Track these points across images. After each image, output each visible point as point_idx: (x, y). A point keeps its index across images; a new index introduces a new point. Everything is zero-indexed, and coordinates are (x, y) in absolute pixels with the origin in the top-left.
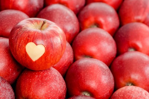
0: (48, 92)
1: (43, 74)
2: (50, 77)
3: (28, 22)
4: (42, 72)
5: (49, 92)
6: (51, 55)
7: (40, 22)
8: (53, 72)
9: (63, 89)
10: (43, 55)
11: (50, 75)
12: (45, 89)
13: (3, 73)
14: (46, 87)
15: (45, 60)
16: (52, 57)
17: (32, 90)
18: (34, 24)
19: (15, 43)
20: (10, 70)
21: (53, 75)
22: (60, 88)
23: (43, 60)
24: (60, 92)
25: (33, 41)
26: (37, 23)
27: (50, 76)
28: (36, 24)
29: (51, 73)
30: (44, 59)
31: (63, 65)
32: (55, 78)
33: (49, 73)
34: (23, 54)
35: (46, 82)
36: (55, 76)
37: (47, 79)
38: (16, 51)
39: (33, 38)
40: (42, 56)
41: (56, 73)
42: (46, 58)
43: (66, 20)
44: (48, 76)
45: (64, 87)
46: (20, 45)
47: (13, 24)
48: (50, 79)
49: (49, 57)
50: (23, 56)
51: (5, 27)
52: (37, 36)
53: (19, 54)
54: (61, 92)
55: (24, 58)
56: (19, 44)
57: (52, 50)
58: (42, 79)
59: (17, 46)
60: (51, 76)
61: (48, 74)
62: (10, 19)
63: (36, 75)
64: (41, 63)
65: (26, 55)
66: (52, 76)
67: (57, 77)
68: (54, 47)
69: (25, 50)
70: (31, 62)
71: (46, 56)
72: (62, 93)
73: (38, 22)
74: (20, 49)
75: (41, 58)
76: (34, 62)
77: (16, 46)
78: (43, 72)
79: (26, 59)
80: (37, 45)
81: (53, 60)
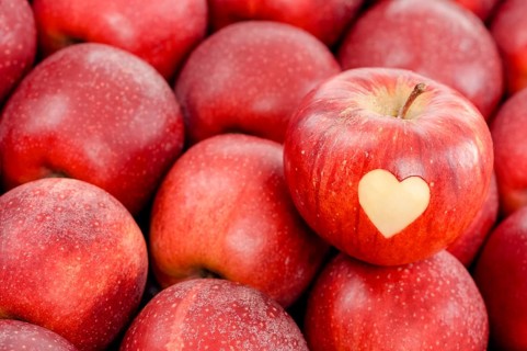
0: (434, 345)
1: (412, 277)
2: (438, 289)
3: (354, 85)
4: (407, 271)
5: (438, 343)
6: (450, 213)
7: (398, 87)
8: (444, 265)
9: (481, 329)
10: (424, 214)
11: (435, 281)
12: (424, 333)
13: (261, 275)
14: (426, 327)
15: (429, 230)
16: (453, 220)
17: (376, 342)
18: (375, 94)
19: (315, 172)
20: (286, 263)
21: (447, 277)
22: (472, 325)
23: (422, 232)
24: (472, 339)
25: (385, 167)
26: (384, 88)
27: (437, 285)
28: (382, 91)
29: (439, 272)
30: (425, 230)
31: (469, 231)
32: (453, 291)
33: (431, 271)
34: (347, 213)
35: (427, 306)
36: (455, 281)
37: (429, 295)
38: (318, 201)
39: (386, 155)
40: (419, 219)
41: (455, 271)
42: (433, 223)
43: (460, 56)
44: (429, 283)
45: (483, 320)
46: (337, 178)
47: (279, 80)
48: (439, 295)
49: (440, 220)
50: (348, 220)
51: (250, 92)
52: (400, 144)
53: (329, 210)
54: (476, 341)
55: (348, 224)
56: (333, 174)
57: (452, 196)
58: (409, 295)
59: (324, 182)
60: (441, 283)
61: (429, 275)
62: (265, 61)
63: (388, 281)
64: (411, 242)
65: (358, 214)
66: (444, 282)
67: (460, 286)
68: (459, 183)
69: (356, 196)
70: (375, 240)
71: (431, 219)
72: (480, 343)
73: (391, 86)
74: (334, 193)
75: (414, 226)
76: (387, 240)
77: (318, 184)
78: (412, 271)
79: (357, 231)
80: (399, 179)
81: (453, 229)
